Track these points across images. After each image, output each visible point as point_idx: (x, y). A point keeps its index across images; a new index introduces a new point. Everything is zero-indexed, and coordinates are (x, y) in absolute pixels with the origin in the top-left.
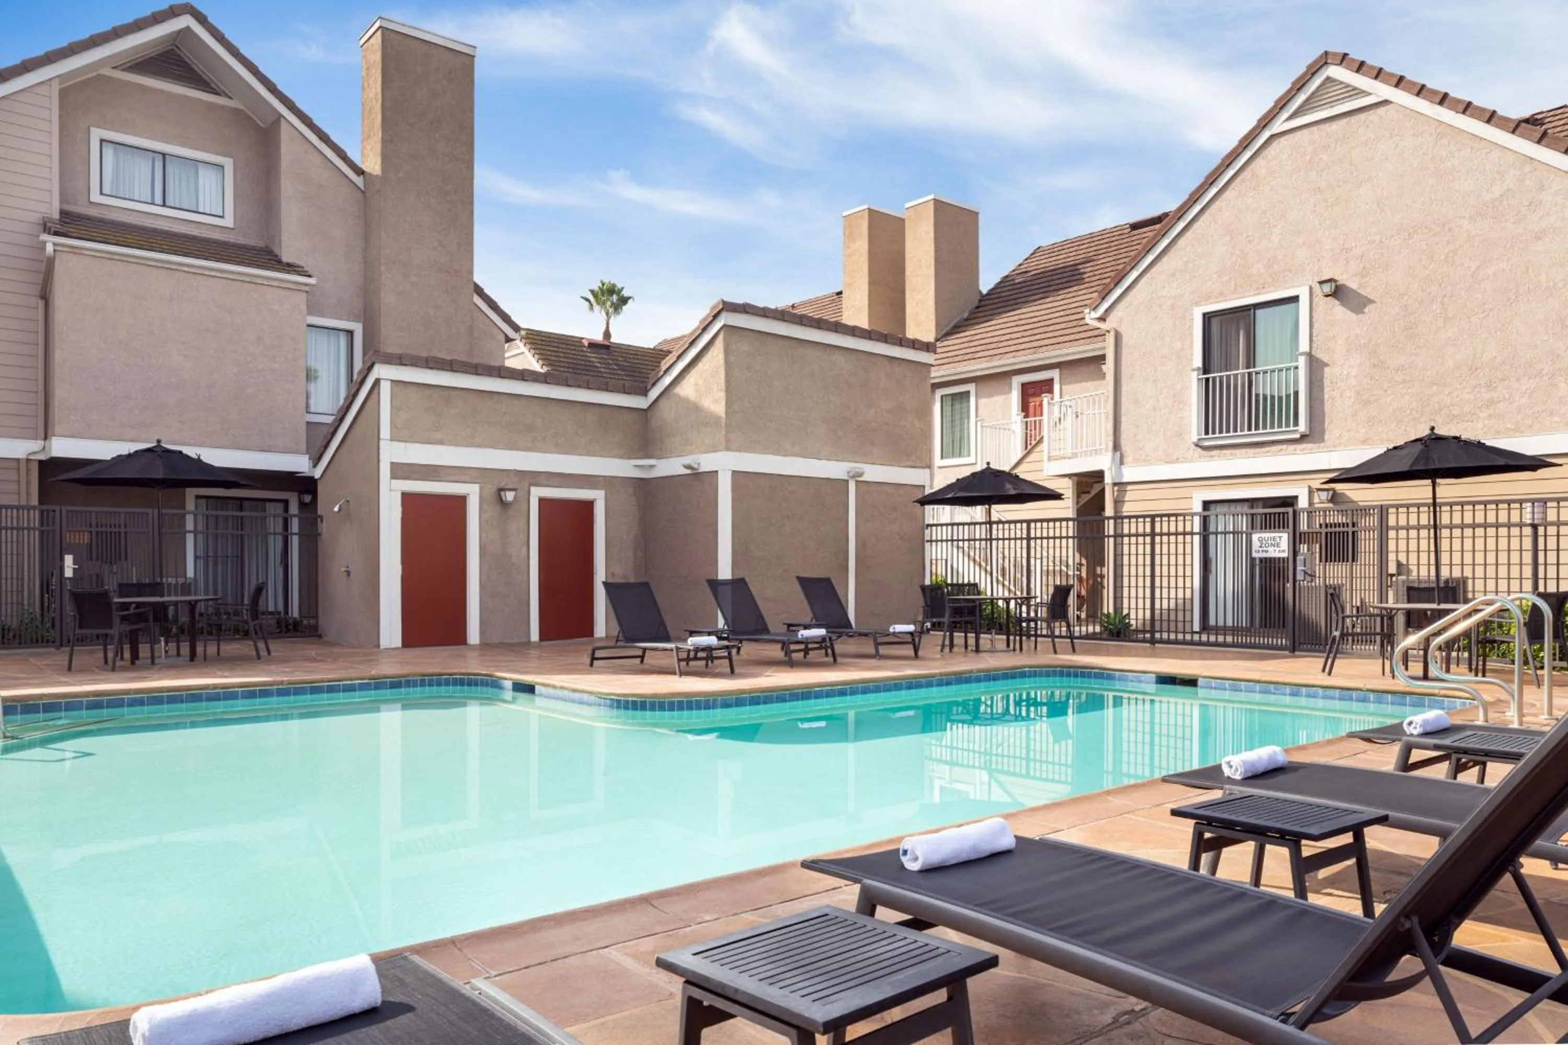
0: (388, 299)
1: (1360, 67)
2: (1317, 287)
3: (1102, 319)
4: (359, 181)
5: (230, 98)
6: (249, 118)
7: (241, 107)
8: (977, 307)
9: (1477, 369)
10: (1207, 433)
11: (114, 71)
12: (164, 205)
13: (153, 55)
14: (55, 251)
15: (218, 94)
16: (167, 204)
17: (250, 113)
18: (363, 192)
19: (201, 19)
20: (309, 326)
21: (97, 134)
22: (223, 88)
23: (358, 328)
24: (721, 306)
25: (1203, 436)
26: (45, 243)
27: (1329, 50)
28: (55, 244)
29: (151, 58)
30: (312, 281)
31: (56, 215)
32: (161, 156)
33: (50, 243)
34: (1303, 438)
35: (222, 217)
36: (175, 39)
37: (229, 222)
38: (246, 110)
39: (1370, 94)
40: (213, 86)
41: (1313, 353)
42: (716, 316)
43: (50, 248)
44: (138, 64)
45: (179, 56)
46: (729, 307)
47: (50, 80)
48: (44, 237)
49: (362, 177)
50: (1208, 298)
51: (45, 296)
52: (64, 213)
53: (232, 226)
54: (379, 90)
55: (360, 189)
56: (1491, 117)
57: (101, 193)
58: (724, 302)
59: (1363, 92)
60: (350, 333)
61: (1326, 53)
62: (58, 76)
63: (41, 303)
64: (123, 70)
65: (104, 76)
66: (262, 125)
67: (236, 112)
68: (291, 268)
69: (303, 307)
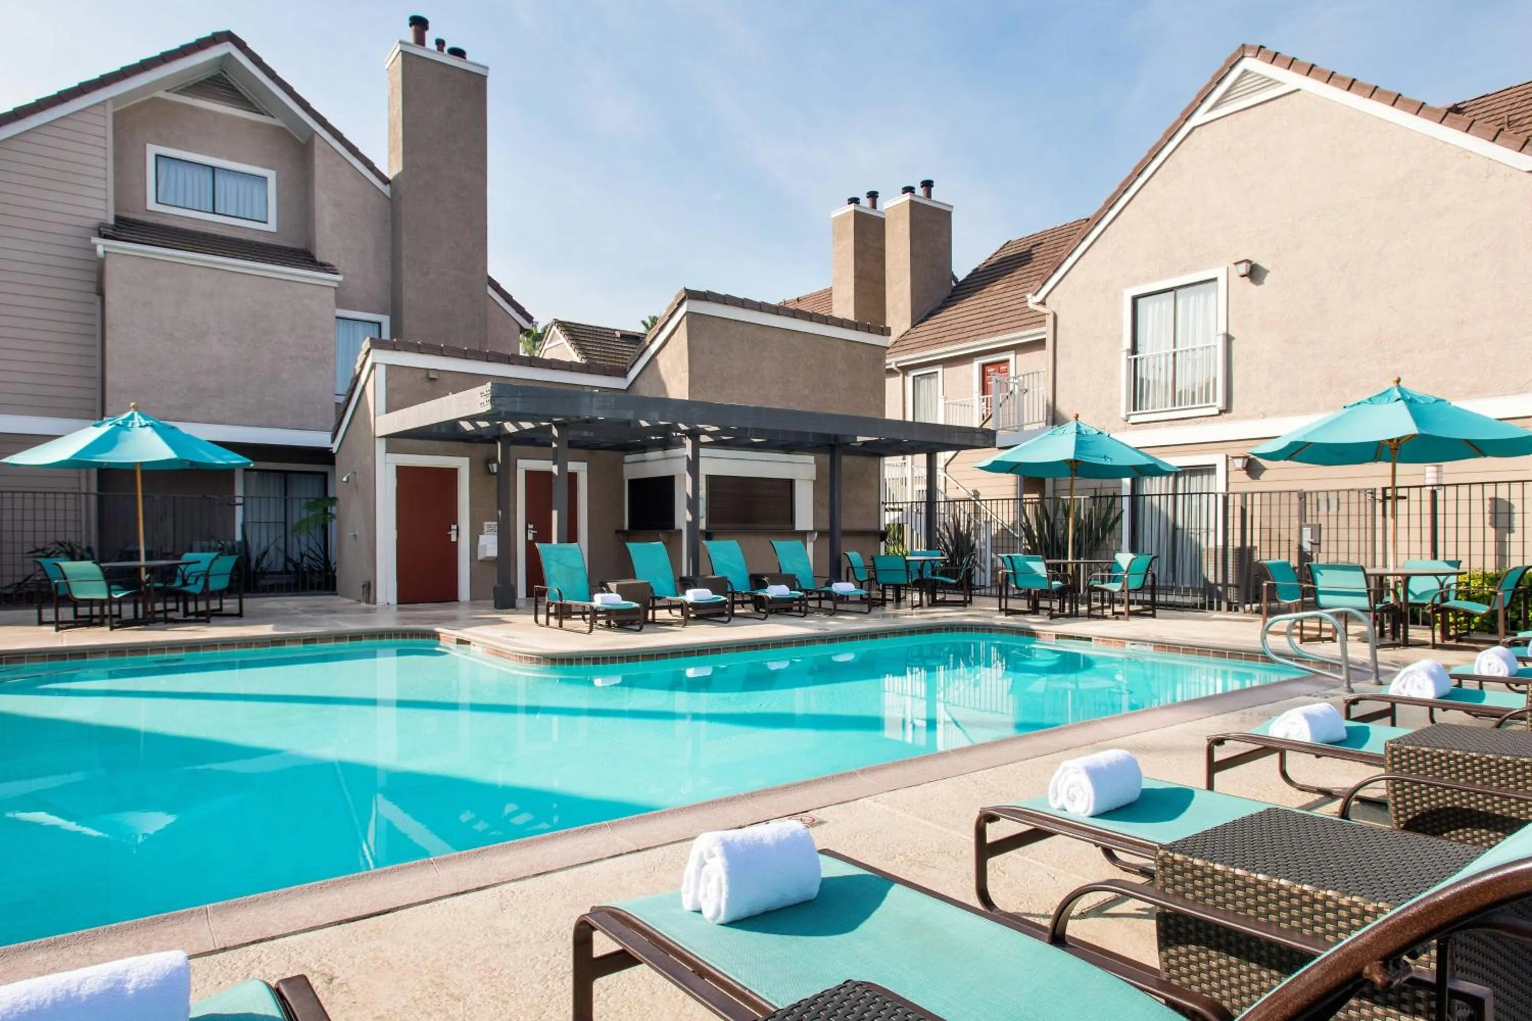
0: (409, 294)
1: (1275, 58)
2: (1232, 267)
3: (1043, 303)
4: (386, 189)
5: (272, 116)
6: (289, 134)
7: (283, 125)
8: (949, 297)
9: (1381, 343)
10: (1135, 409)
11: (169, 94)
12: (214, 213)
13: (202, 79)
14: (105, 252)
15: (262, 114)
16: (217, 211)
17: (291, 131)
18: (390, 200)
19: (241, 45)
20: (338, 318)
21: (152, 150)
22: (265, 107)
23: (385, 320)
24: (683, 295)
25: (1132, 412)
26: (95, 245)
27: (1245, 43)
28: (104, 246)
29: (202, 82)
30: (339, 278)
31: (111, 221)
32: (211, 169)
33: (101, 246)
34: (1221, 412)
35: (266, 222)
36: (220, 65)
37: (272, 226)
38: (287, 128)
39: (1283, 84)
40: (257, 106)
41: (1230, 333)
42: (680, 304)
43: (100, 250)
44: (188, 88)
45: (226, 80)
46: (691, 295)
47: (105, 101)
48: (95, 240)
49: (388, 186)
50: (1136, 282)
51: (101, 292)
52: (118, 219)
53: (275, 230)
54: (400, 107)
55: (386, 196)
56: (1420, 109)
57: (157, 202)
58: (686, 290)
59: (1278, 82)
60: (380, 324)
61: (1244, 46)
62: (112, 98)
63: (98, 299)
64: (175, 93)
65: (158, 99)
66: (301, 140)
67: (280, 129)
68: (324, 267)
69: (332, 301)
